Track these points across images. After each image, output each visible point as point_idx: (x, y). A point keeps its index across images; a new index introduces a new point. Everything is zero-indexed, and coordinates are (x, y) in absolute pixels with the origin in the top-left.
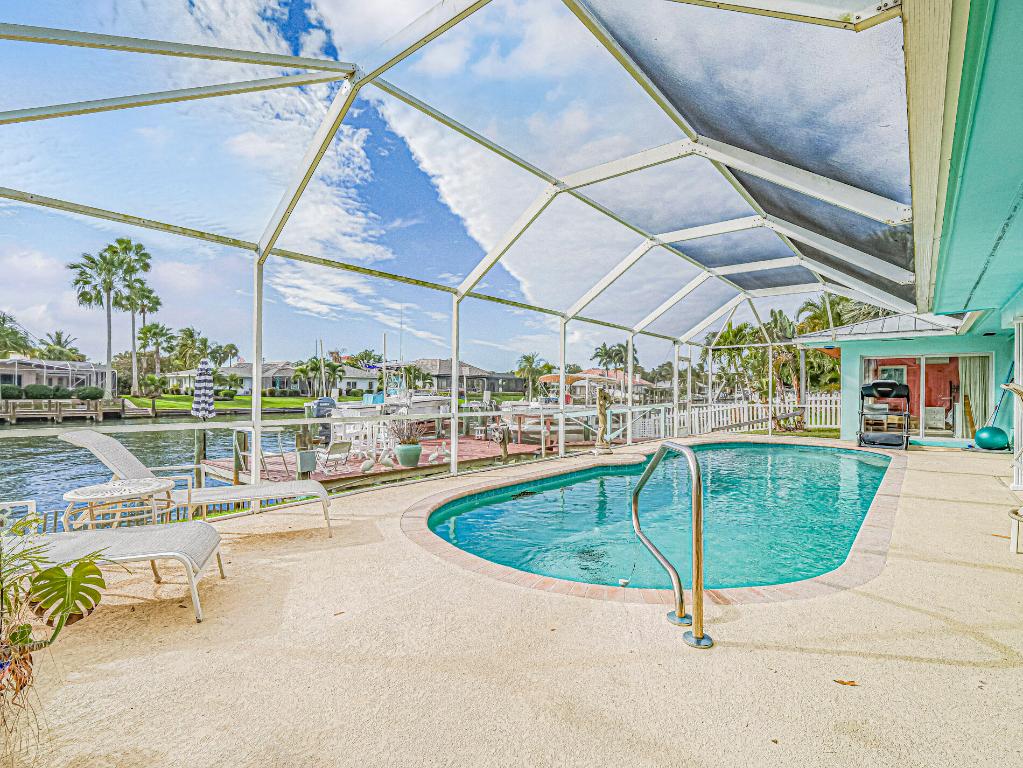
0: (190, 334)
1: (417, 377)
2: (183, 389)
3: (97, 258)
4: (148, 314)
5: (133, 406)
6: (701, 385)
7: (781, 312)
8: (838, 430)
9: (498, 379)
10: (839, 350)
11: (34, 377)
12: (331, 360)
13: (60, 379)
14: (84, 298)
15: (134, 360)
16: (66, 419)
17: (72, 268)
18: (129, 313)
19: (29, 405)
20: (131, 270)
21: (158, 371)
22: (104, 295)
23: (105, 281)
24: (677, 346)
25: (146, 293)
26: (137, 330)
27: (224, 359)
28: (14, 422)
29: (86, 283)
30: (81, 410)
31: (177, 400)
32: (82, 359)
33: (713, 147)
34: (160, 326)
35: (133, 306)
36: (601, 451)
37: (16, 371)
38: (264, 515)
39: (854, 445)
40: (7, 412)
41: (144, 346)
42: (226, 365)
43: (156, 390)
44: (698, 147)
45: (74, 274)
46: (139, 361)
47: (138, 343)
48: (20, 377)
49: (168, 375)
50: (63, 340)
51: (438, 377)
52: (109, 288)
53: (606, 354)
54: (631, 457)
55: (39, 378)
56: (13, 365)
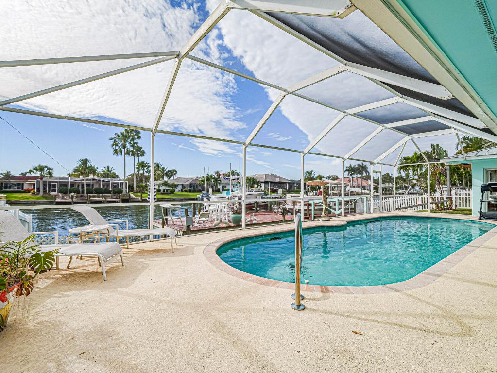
0: (158, 165)
1: (254, 183)
3: (120, 135)
4: (140, 157)
5: (134, 197)
6: (407, 185)
7: (438, 145)
8: (471, 210)
9: (294, 184)
10: (470, 165)
11: (98, 185)
12: (215, 176)
13: (107, 185)
14: (116, 151)
15: (135, 177)
17: (110, 140)
18: (133, 157)
19: (95, 196)
20: (133, 139)
21: (144, 182)
22: (123, 150)
23: (123, 144)
24: (372, 165)
25: (139, 149)
26: (136, 164)
27: (171, 176)
29: (116, 145)
30: (114, 198)
32: (117, 177)
33: (354, 67)
34: (145, 162)
35: (133, 155)
36: (324, 219)
37: (91, 182)
38: (154, 243)
39: (477, 219)
40: (87, 199)
41: (139, 171)
42: (172, 178)
43: (143, 190)
44: (347, 67)
45: (112, 142)
46: (136, 177)
47: (136, 170)
48: (93, 185)
49: (148, 184)
50: (110, 169)
51: (265, 183)
52: (124, 147)
53: (351, 170)
54: (339, 222)
55: (100, 185)
56: (90, 180)
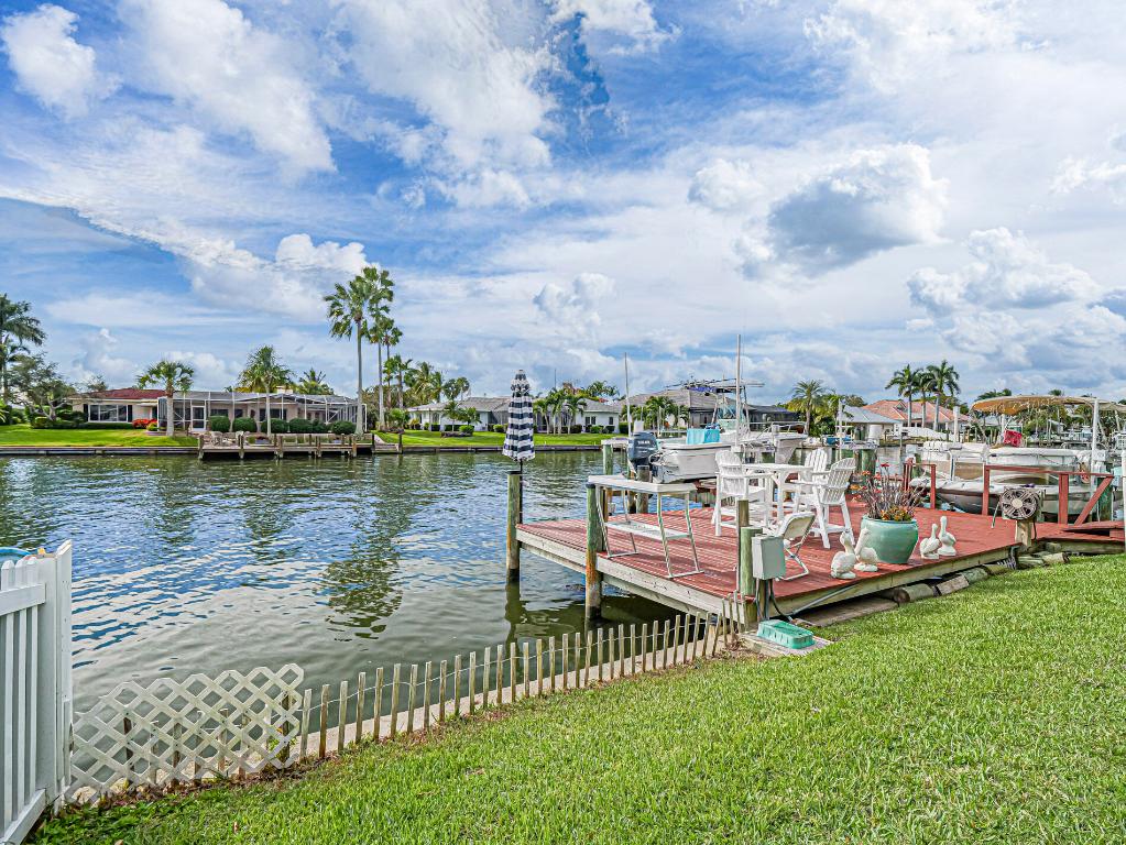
0: (426, 368)
2: (423, 424)
3: (348, 288)
4: (391, 346)
5: (382, 442)
11: (296, 411)
13: (317, 414)
14: (337, 329)
15: (381, 394)
16: (325, 454)
17: (326, 300)
18: (377, 345)
19: (291, 440)
20: (376, 300)
21: (401, 405)
22: (355, 325)
23: (354, 310)
25: (388, 324)
26: (383, 363)
27: (456, 393)
28: (281, 456)
29: (339, 314)
30: (336, 445)
31: (419, 435)
34: (402, 359)
35: (378, 339)
37: (282, 405)
40: (275, 446)
41: (389, 380)
42: (459, 398)
43: (401, 425)
45: (328, 305)
46: (385, 394)
47: (384, 377)
48: (285, 411)
49: (410, 410)
50: (317, 376)
52: (358, 318)
53: (909, 380)
55: (300, 412)
56: (279, 400)
